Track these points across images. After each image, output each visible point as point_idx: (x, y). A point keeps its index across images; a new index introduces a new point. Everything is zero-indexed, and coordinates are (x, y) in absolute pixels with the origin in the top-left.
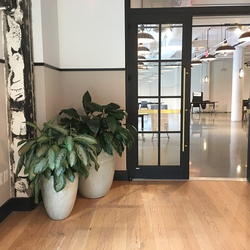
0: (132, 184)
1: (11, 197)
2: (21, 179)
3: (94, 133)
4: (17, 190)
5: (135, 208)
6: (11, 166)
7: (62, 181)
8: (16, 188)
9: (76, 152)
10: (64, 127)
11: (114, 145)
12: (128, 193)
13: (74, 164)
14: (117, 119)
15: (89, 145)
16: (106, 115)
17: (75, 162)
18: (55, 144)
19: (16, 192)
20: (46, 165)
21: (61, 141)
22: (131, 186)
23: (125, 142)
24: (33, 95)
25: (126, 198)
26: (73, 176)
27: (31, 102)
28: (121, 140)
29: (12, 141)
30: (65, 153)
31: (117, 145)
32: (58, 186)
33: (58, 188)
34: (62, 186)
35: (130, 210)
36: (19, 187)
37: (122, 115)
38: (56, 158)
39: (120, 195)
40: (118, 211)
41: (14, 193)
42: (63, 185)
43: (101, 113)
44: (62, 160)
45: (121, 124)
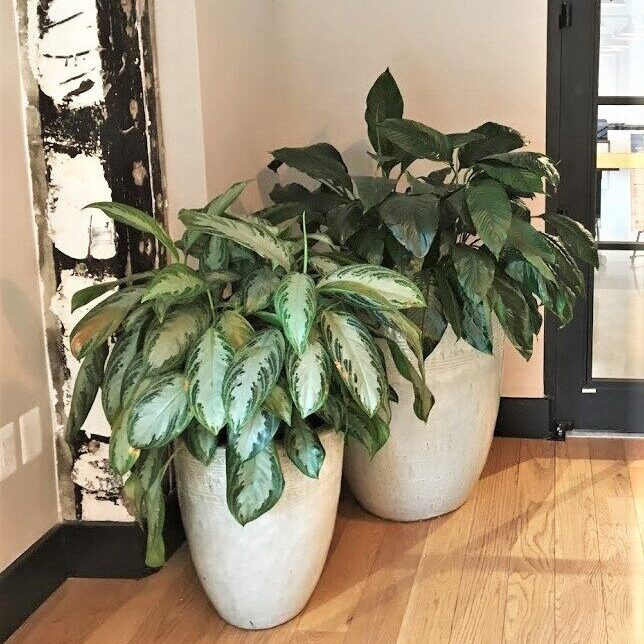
0: (568, 457)
1: (60, 520)
2: (98, 446)
3: (410, 253)
4: (83, 492)
5: (583, 578)
6: (53, 392)
7: (263, 473)
8: (81, 482)
9: (326, 349)
10: (275, 230)
11: (501, 307)
12: (551, 497)
13: (316, 405)
14: (513, 194)
15: (388, 315)
16: (463, 176)
17: (321, 393)
18: (232, 309)
19: (79, 499)
20: (187, 409)
21: (259, 295)
22: (564, 461)
23: (544, 294)
24: (145, 83)
25: (546, 525)
26: (315, 451)
27: (134, 113)
28: (529, 285)
29: (55, 282)
30: (276, 352)
31: (513, 308)
32: (248, 498)
33: (249, 506)
34: (267, 496)
35: (564, 583)
36: (92, 478)
37: (533, 176)
38: (234, 377)
39: (520, 506)
40: (512, 590)
41: (70, 503)
42: (270, 491)
43: (444, 165)
44: (260, 390)
45: (526, 216)
